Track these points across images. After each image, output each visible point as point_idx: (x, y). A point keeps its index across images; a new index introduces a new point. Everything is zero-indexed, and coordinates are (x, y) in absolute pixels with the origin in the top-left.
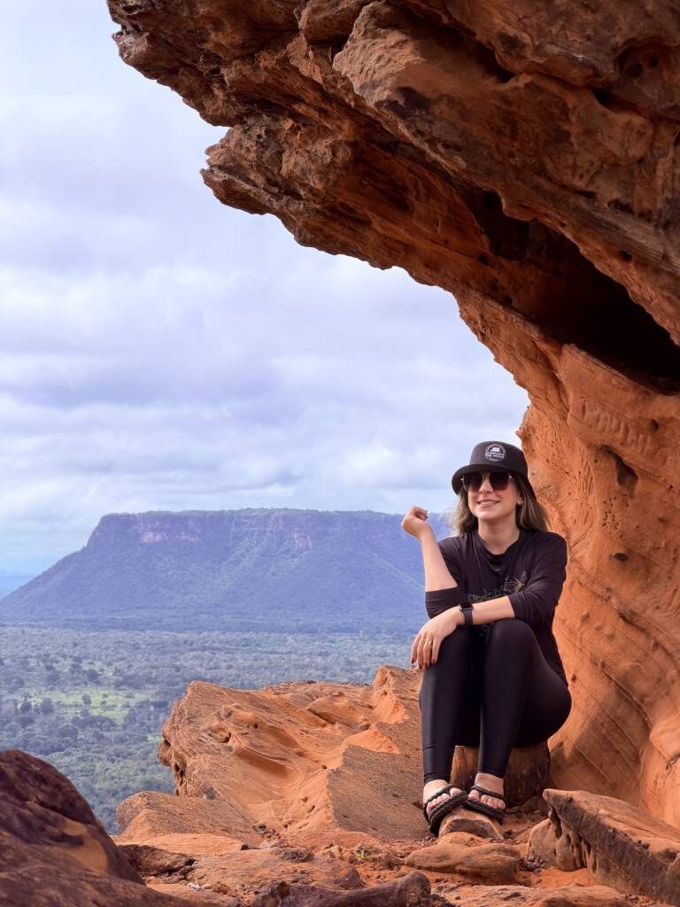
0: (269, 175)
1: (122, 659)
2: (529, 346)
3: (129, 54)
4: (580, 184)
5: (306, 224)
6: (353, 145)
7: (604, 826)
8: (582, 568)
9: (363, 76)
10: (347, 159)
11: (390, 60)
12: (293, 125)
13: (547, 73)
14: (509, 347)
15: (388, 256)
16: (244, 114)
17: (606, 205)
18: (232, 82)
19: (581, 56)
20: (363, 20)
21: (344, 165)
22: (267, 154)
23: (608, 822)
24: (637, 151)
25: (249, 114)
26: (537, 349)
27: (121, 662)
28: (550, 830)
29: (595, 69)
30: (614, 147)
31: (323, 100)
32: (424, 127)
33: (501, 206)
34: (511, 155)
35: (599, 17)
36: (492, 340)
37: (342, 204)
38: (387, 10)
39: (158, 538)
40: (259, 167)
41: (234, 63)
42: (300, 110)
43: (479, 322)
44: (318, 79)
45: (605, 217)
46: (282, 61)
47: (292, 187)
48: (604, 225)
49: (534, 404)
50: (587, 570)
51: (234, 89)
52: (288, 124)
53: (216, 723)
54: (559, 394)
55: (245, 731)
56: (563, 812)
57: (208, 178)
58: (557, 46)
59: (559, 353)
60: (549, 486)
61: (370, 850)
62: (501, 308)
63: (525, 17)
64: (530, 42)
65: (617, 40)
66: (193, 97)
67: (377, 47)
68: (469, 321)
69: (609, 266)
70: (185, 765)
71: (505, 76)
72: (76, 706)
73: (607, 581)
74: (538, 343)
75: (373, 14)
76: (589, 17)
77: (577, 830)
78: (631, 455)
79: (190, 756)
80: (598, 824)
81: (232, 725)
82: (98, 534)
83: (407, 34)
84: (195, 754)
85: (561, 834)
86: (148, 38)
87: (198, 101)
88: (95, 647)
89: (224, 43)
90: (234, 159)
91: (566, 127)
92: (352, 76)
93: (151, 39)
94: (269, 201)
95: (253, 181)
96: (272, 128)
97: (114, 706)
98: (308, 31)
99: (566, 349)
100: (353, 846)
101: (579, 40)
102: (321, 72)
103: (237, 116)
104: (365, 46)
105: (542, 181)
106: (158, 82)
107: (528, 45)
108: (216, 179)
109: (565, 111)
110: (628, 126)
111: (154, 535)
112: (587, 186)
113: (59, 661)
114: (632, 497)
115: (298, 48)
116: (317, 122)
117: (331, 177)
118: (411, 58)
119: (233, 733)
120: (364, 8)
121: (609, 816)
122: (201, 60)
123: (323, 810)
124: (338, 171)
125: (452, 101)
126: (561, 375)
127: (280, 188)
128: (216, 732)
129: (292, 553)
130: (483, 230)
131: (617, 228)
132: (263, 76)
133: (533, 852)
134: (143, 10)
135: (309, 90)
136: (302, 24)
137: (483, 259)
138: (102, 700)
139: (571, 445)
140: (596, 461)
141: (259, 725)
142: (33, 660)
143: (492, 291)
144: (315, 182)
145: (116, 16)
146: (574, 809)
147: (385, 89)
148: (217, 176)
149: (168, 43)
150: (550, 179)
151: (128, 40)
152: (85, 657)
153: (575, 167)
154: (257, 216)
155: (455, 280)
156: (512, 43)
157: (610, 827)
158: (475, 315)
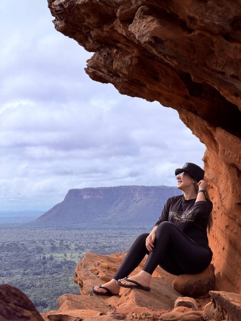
0: (109, 69)
1: (77, 240)
2: (204, 128)
3: (58, 27)
4: (219, 69)
5: (122, 87)
6: (138, 57)
7: (231, 304)
8: (225, 208)
9: (139, 33)
10: (136, 63)
11: (148, 27)
12: (117, 51)
13: (205, 29)
14: (197, 129)
15: (152, 97)
16: (100, 48)
17: (229, 77)
18: (94, 36)
19: (217, 23)
20: (139, 12)
21: (135, 65)
22: (108, 62)
23: (233, 303)
25: (101, 48)
26: (207, 129)
27: (77, 241)
28: (212, 306)
29: (222, 27)
30: (231, 55)
31: (127, 42)
32: (161, 50)
33: (191, 78)
34: (194, 60)
35: (224, 8)
36: (191, 126)
37: (135, 79)
38: (147, 9)
39: (89, 197)
40: (105, 66)
41: (95, 29)
42: (119, 46)
43: (186, 120)
44: (125, 34)
45: (228, 81)
46: (111, 28)
47: (117, 73)
48: (228, 84)
49: (208, 149)
50: (227, 209)
51: (96, 39)
52: (115, 51)
53: (94, 268)
54: (216, 145)
55: (105, 270)
56: (216, 299)
57: (87, 71)
58: (208, 19)
59: (215, 131)
60: (214, 178)
61: (147, 314)
62: (193, 115)
63: (197, 9)
64: (199, 18)
65: (230, 16)
66: (82, 42)
67: (144, 22)
68: (183, 120)
69: (231, 98)
70: (82, 283)
71: (190, 31)
72: (62, 257)
73: (234, 213)
74: (208, 127)
75: (142, 10)
76: (220, 9)
77: (221, 306)
79: (84, 280)
80: (229, 303)
81: (100, 268)
82: (67, 196)
83: (155, 17)
84: (86, 279)
85: (216, 307)
86: (64, 21)
87: (84, 44)
88: (68, 236)
89: (91, 22)
90: (96, 64)
91: (213, 49)
92: (135, 33)
93: (66, 22)
94: (109, 79)
95: (103, 72)
96: (109, 52)
97: (75, 257)
98: (120, 17)
99: (217, 129)
100: (141, 313)
101: (217, 17)
102: (125, 32)
103: (97, 49)
104: (139, 22)
105: (205, 69)
106: (69, 37)
107: (198, 19)
108: (90, 71)
109: (212, 43)
110: (236, 48)
111: (87, 196)
112: (221, 70)
113: (55, 242)
115: (117, 23)
116: (125, 50)
117: (130, 69)
118: (156, 26)
119: (100, 271)
120: (139, 8)
121: (233, 300)
122: (84, 29)
123: (132, 299)
124: (133, 67)
125: (171, 41)
126: (216, 138)
127: (113, 74)
128: (94, 271)
129: (136, 201)
130: (186, 87)
131: (233, 85)
132: (105, 34)
133: (206, 314)
134: (61, 12)
135: (122, 38)
136: (118, 14)
137: (187, 97)
138: (71, 255)
139: (221, 163)
140: (229, 169)
141: (110, 268)
142: (46, 241)
144: (125, 71)
145: (53, 14)
146: (221, 298)
147: (147, 37)
148: (90, 70)
149: (71, 23)
150: (208, 68)
151: (58, 22)
152: (64, 240)
153: (217, 63)
154: (105, 84)
155: (177, 105)
156: (192, 19)
157: (233, 305)
158: (185, 117)
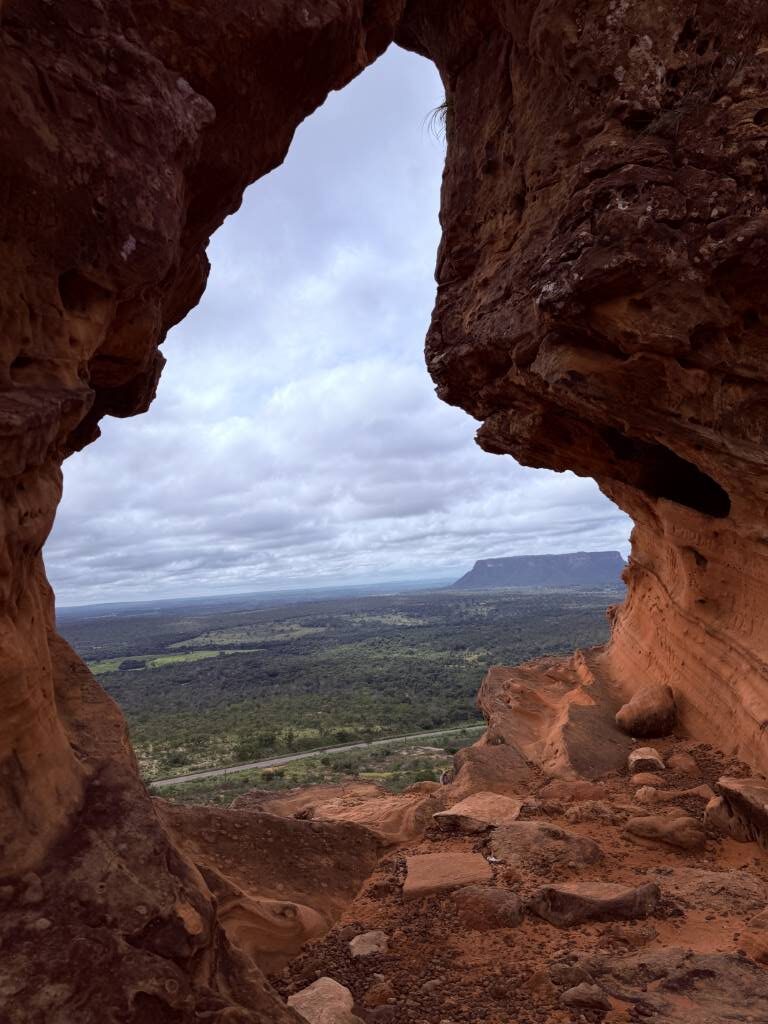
0: (505, 436)
2: (639, 500)
3: (442, 396)
4: (673, 410)
5: (523, 456)
6: (542, 415)
8: (680, 607)
9: (546, 371)
10: (540, 422)
11: (561, 360)
12: (514, 411)
13: (650, 348)
14: (628, 503)
15: (563, 466)
16: (491, 413)
17: (687, 421)
18: (485, 397)
19: (671, 336)
20: (543, 345)
21: (539, 425)
22: (502, 427)
24: (702, 389)
25: (493, 413)
26: (643, 501)
28: (723, 809)
29: (680, 341)
30: (690, 388)
31: (527, 396)
32: (581, 390)
34: (632, 400)
35: (678, 315)
37: (540, 444)
38: (556, 336)
40: (500, 433)
41: (484, 387)
42: (516, 404)
44: (524, 384)
45: (687, 427)
46: (506, 380)
47: (515, 439)
48: (687, 431)
50: (683, 609)
51: (486, 401)
52: (511, 411)
53: (503, 692)
54: (657, 522)
55: (517, 696)
58: (656, 333)
59: (656, 502)
62: (623, 484)
63: (636, 320)
65: (690, 326)
67: (553, 355)
68: (605, 492)
69: (687, 455)
71: (625, 357)
73: (696, 615)
74: (644, 498)
75: (549, 340)
76: (674, 316)
78: (704, 550)
81: (511, 693)
82: (476, 566)
83: (569, 346)
85: (733, 815)
86: (448, 385)
89: (478, 378)
90: (488, 431)
91: (664, 379)
92: (541, 372)
93: (450, 384)
94: (506, 448)
95: (498, 440)
96: (504, 415)
98: (517, 361)
99: (660, 500)
101: (669, 328)
102: (525, 378)
103: (488, 414)
104: (546, 356)
105: (650, 411)
107: (639, 335)
108: (481, 441)
109: (663, 370)
110: (697, 376)
112: (676, 411)
114: (705, 571)
115: (513, 371)
116: (525, 408)
117: (533, 431)
118: (572, 357)
119: (511, 697)
120: (544, 339)
122: (470, 390)
123: (562, 752)
124: (536, 428)
125: (597, 375)
126: (657, 513)
127: (510, 442)
128: (503, 698)
130: (611, 447)
131: (694, 432)
132: (498, 390)
133: (711, 822)
135: (520, 392)
136: (513, 357)
141: (523, 691)
143: (617, 476)
144: (526, 435)
145: (435, 380)
147: (560, 374)
149: (455, 385)
150: (655, 409)
153: (670, 400)
156: (631, 336)
158: (608, 487)
